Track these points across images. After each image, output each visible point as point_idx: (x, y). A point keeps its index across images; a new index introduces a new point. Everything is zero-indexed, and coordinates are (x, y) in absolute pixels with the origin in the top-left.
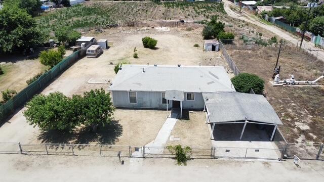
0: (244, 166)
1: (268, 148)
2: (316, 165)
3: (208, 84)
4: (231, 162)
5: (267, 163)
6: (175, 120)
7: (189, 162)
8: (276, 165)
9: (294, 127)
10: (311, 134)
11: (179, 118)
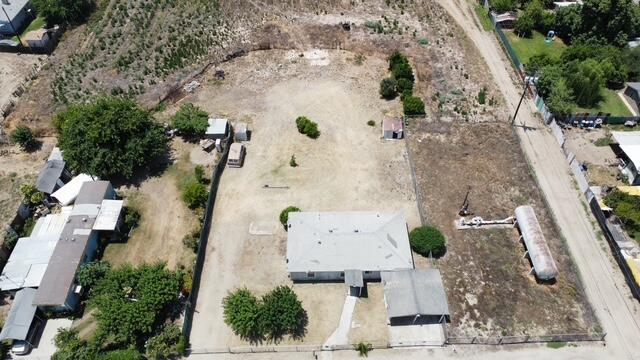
0: (414, 354)
1: (435, 331)
2: (469, 349)
3: (387, 258)
4: (402, 351)
5: (431, 350)
6: (354, 298)
7: (370, 353)
8: (439, 351)
9: (462, 302)
10: (476, 311)
11: (358, 296)
